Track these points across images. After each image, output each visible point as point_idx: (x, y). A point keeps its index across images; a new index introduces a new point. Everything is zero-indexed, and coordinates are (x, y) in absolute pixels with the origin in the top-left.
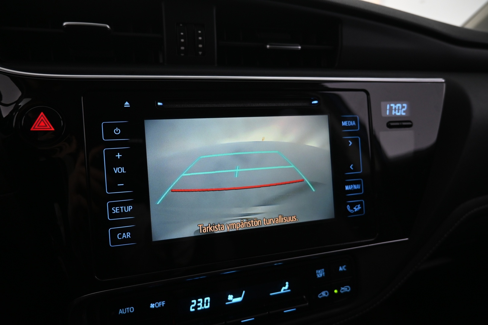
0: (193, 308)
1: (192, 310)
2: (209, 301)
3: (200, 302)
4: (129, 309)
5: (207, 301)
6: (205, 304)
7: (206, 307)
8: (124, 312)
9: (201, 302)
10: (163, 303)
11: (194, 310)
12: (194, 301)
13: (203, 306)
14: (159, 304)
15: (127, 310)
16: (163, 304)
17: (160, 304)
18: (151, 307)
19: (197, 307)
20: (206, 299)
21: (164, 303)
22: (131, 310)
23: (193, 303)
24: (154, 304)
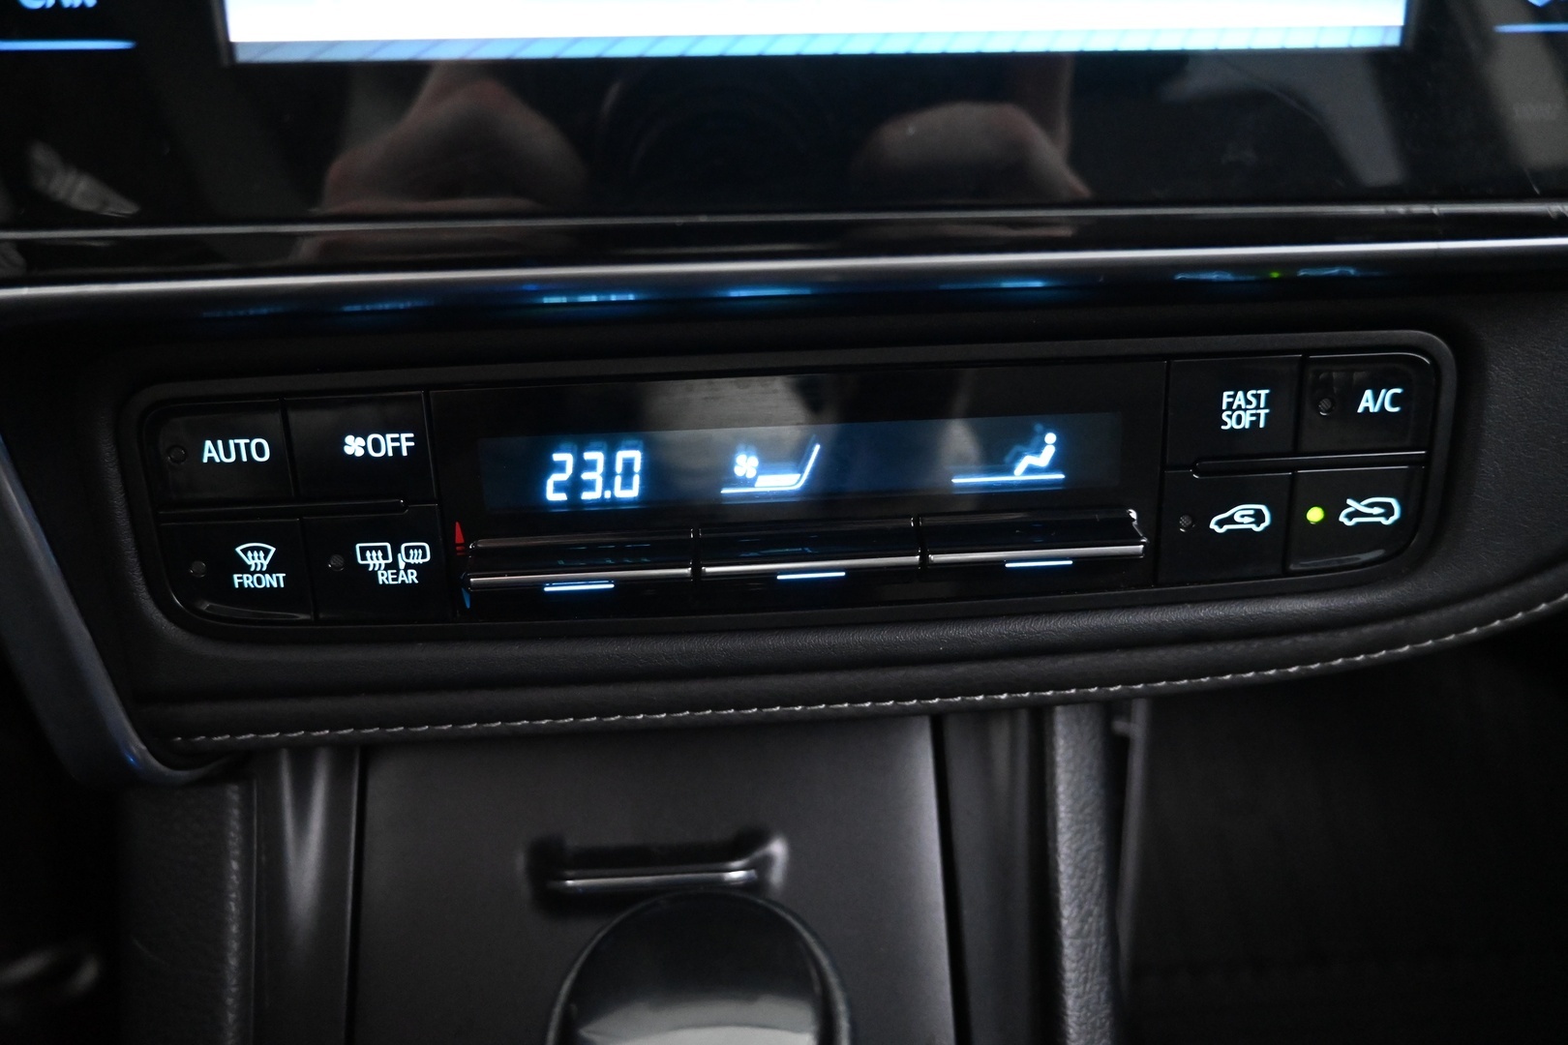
0: (558, 487)
1: (553, 496)
2: (637, 467)
3: (591, 466)
4: (248, 446)
5: (628, 465)
6: (618, 480)
7: (621, 493)
8: (227, 455)
9: (600, 467)
10: (406, 442)
11: (562, 497)
12: (564, 457)
13: (608, 483)
14: (387, 445)
15: (237, 446)
16: (405, 445)
17: (391, 445)
18: (348, 450)
19: (575, 486)
20: (621, 456)
21: (408, 440)
22: (256, 449)
23: (560, 467)
24: (360, 441)
